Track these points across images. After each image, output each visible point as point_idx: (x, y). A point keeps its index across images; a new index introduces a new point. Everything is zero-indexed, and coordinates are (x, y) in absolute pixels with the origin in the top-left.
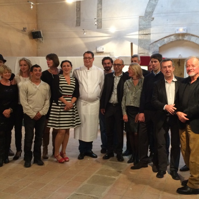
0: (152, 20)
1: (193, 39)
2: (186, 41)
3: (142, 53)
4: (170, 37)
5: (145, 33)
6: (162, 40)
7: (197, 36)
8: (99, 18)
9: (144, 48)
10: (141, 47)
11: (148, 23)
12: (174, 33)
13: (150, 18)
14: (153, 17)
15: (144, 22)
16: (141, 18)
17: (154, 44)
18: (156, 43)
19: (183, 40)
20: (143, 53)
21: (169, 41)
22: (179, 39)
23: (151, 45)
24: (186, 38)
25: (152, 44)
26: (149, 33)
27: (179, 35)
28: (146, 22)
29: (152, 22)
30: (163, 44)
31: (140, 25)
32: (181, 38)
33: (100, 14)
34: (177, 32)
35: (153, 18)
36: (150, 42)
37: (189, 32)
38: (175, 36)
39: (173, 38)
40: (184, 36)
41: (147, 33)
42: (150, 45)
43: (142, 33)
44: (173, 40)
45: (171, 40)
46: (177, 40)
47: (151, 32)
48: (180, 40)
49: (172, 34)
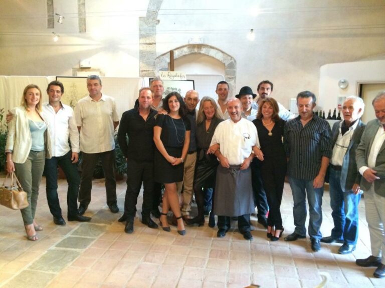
0: (156, 24)
1: (212, 53)
2: (204, 55)
3: (145, 71)
4: (181, 49)
5: (148, 42)
7: (217, 49)
8: (81, 17)
9: (148, 64)
10: (143, 62)
11: (151, 28)
12: (187, 43)
13: (154, 21)
14: (158, 19)
15: (146, 27)
16: (142, 19)
17: (162, 58)
18: (164, 56)
19: (200, 53)
20: (147, 71)
21: (182, 55)
22: (194, 52)
23: (158, 60)
24: (203, 51)
25: (158, 58)
26: (154, 42)
27: (193, 46)
28: (149, 25)
29: (157, 26)
31: (140, 30)
32: (196, 50)
33: (83, 11)
34: (191, 43)
35: (159, 21)
36: (156, 55)
37: (206, 43)
38: (189, 48)
39: (186, 51)
40: (201, 49)
41: (151, 42)
42: (156, 59)
43: (145, 42)
44: (187, 53)
45: (184, 54)
46: (192, 54)
47: (157, 42)
48: (195, 53)
49: (184, 44)
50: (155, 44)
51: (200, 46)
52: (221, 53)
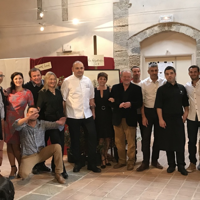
0: (129, 7)
1: (183, 30)
2: (174, 32)
3: (118, 51)
4: (152, 28)
5: (121, 24)
6: (144, 32)
7: (187, 26)
8: (64, 7)
9: (121, 45)
10: (117, 44)
12: (158, 23)
13: (127, 5)
14: (130, 3)
16: (116, 4)
17: (134, 38)
18: (136, 36)
19: (171, 31)
20: (120, 51)
21: (152, 34)
22: (164, 30)
23: (130, 40)
24: (174, 29)
25: (130, 38)
26: (127, 24)
27: (164, 25)
28: (122, 9)
29: (129, 9)
30: (145, 37)
31: (114, 14)
32: (166, 28)
34: (161, 22)
36: (128, 36)
37: (176, 21)
38: (159, 26)
39: (157, 29)
40: (171, 26)
41: (123, 24)
42: (128, 40)
43: (118, 25)
44: (158, 32)
45: (155, 33)
46: (163, 32)
47: (129, 23)
48: (166, 31)
49: (155, 24)
50: (128, 25)
51: (170, 24)
52: (191, 30)
